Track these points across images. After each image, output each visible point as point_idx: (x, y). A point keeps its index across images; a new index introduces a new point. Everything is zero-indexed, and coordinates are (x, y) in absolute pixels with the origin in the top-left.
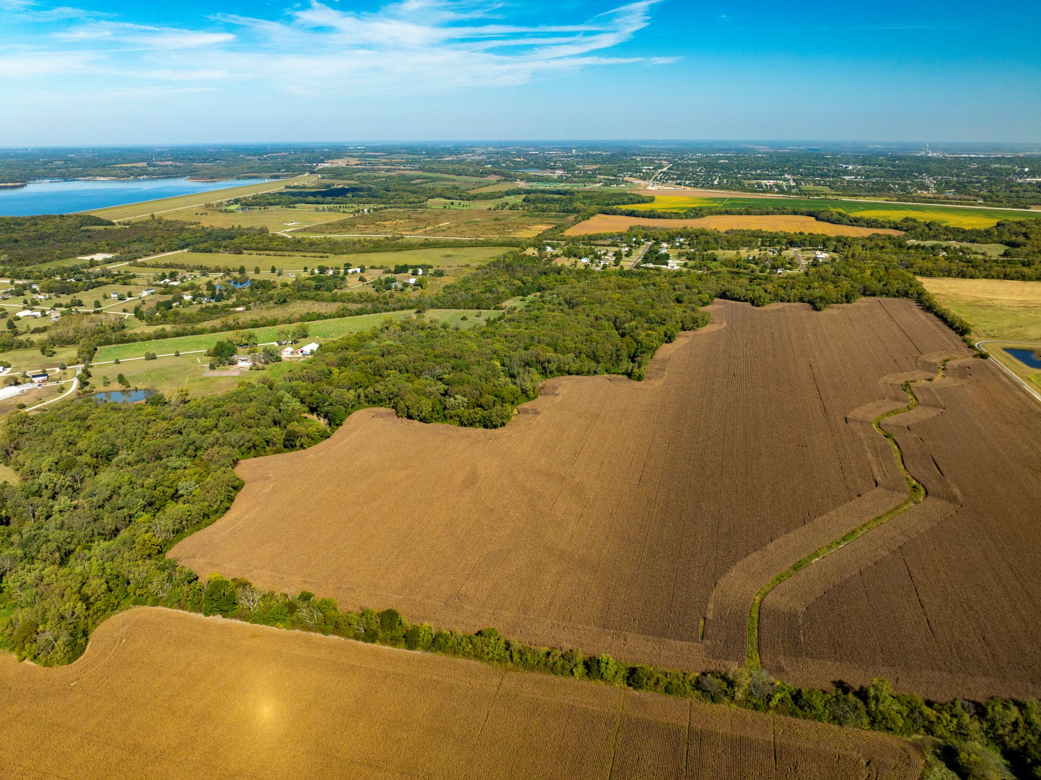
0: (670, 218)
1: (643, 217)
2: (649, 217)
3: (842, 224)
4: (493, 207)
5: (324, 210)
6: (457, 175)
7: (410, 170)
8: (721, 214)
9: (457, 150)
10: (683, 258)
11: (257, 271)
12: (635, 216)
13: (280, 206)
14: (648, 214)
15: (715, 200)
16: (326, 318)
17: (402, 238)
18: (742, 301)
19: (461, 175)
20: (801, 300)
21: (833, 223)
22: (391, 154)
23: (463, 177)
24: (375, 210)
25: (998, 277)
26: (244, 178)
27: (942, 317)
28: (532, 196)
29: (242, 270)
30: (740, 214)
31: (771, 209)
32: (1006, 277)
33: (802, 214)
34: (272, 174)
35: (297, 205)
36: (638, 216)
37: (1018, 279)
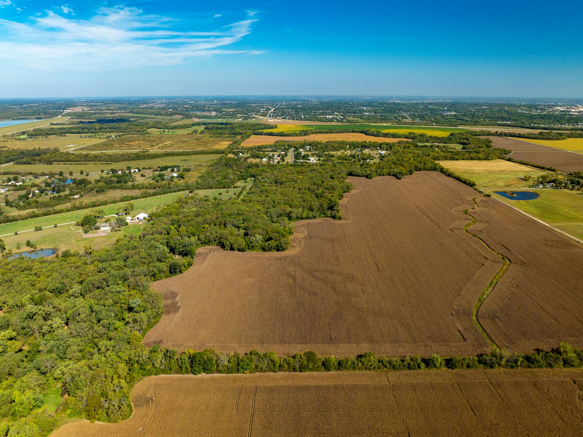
0: (293, 136)
1: (278, 136)
2: (281, 136)
3: (380, 136)
4: (190, 132)
5: (85, 137)
6: (156, 115)
7: (125, 113)
8: (317, 133)
10: (315, 156)
11: (71, 174)
12: (273, 135)
13: (55, 136)
14: (280, 134)
15: (309, 126)
16: (136, 198)
17: (148, 151)
18: (361, 177)
20: (389, 174)
21: (375, 136)
22: (107, 104)
23: (159, 116)
24: (119, 136)
25: (468, 159)
26: (17, 119)
27: (458, 179)
28: (210, 126)
29: (61, 174)
30: (327, 133)
31: (342, 130)
32: (472, 159)
33: (357, 132)
34: (36, 117)
35: (67, 134)
36: (275, 136)
37: (477, 159)
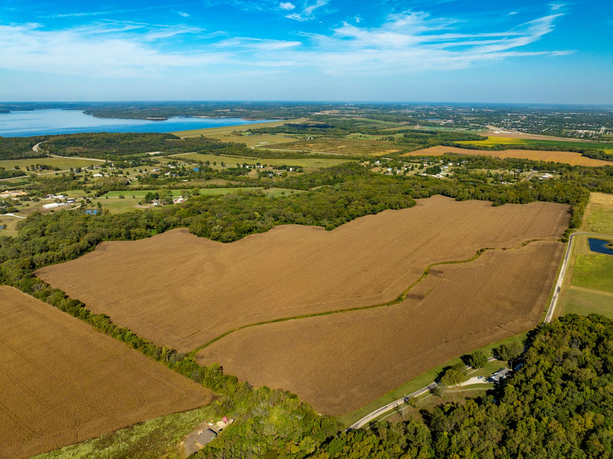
0: (481, 149)
1: (464, 148)
2: (467, 148)
3: (596, 159)
4: (379, 139)
5: (288, 137)
6: (385, 121)
7: (361, 117)
9: (398, 107)
11: (215, 164)
14: (467, 146)
15: (528, 140)
16: (219, 187)
17: (309, 152)
18: (451, 197)
19: (387, 121)
21: (590, 158)
24: (314, 138)
26: (270, 119)
28: (408, 134)
29: (208, 163)
30: (531, 149)
31: (555, 147)
33: (576, 151)
35: (277, 134)
36: (461, 148)
